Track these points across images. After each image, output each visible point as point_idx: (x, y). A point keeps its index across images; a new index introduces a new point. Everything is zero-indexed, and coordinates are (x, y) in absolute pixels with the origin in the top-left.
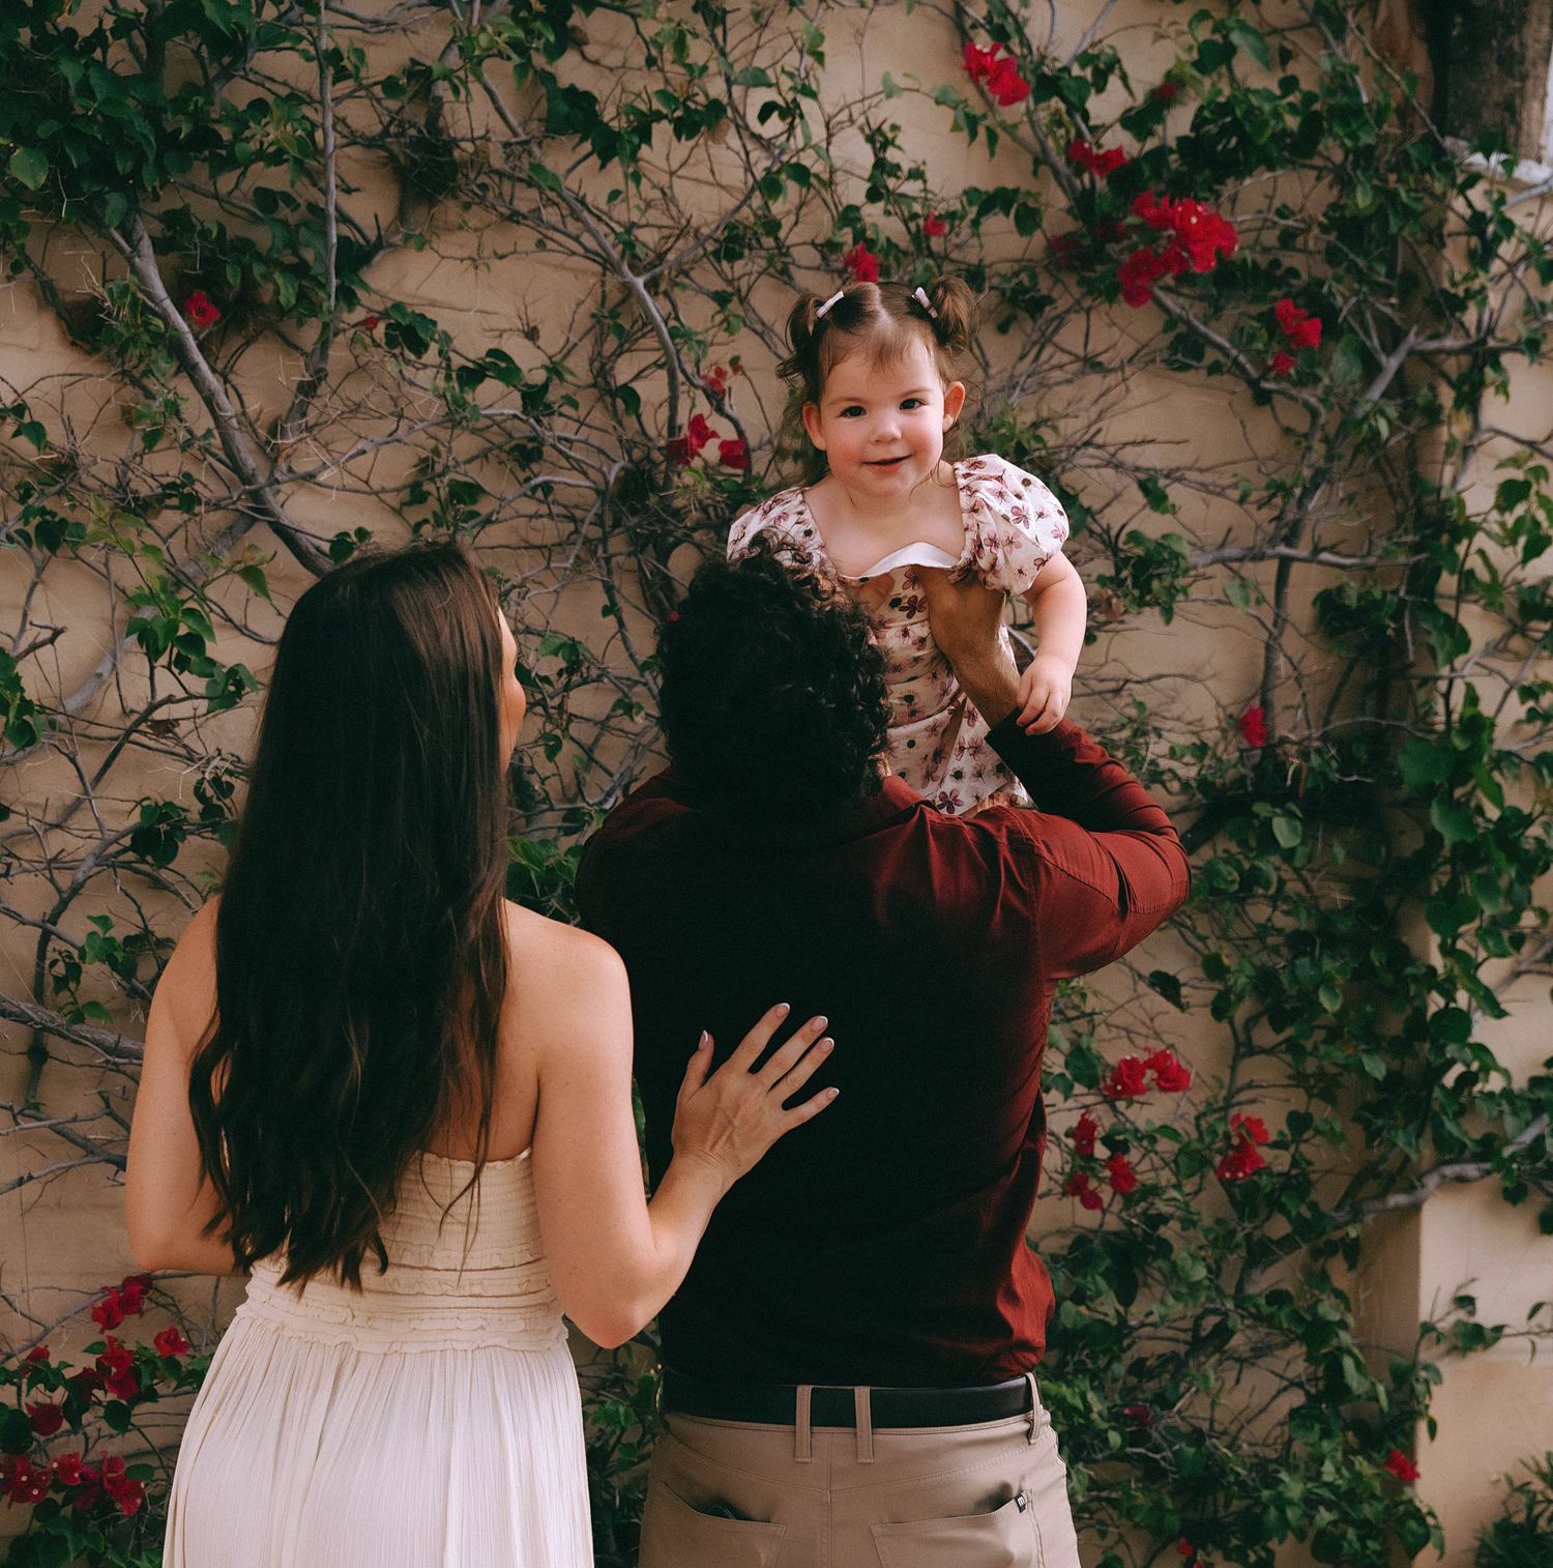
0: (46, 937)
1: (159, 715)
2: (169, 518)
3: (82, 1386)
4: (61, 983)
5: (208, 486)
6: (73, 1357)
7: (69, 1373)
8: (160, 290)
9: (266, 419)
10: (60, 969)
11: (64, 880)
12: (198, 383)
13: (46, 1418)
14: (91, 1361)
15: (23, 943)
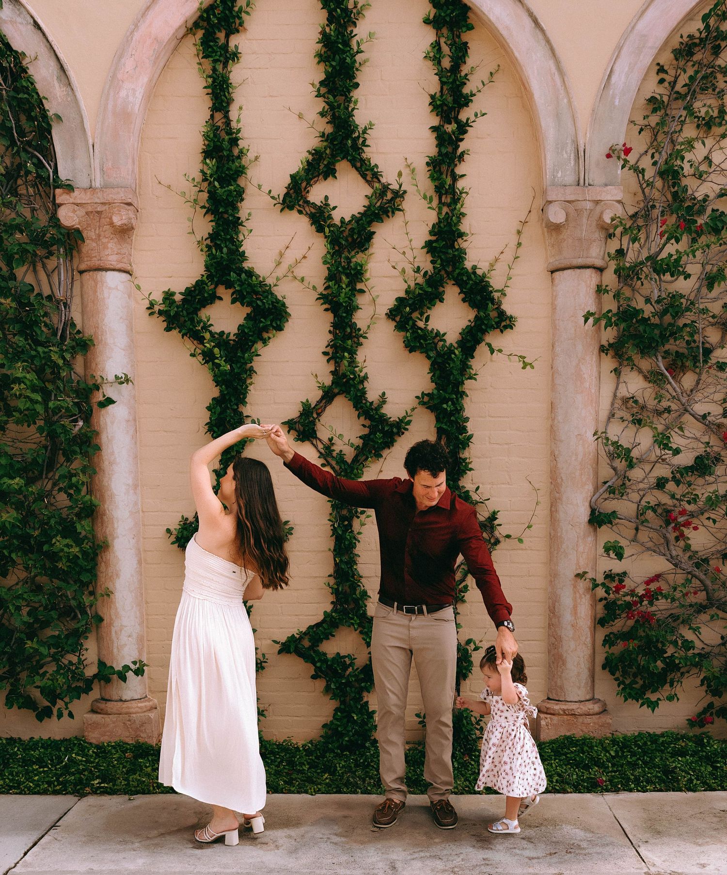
0: (638, 505)
1: (663, 457)
2: (666, 415)
3: (641, 598)
4: (642, 514)
5: (674, 407)
6: (641, 591)
7: (639, 595)
8: (663, 368)
9: (689, 389)
10: (641, 512)
11: (641, 493)
12: (671, 385)
13: (635, 603)
14: (644, 592)
15: (635, 506)
